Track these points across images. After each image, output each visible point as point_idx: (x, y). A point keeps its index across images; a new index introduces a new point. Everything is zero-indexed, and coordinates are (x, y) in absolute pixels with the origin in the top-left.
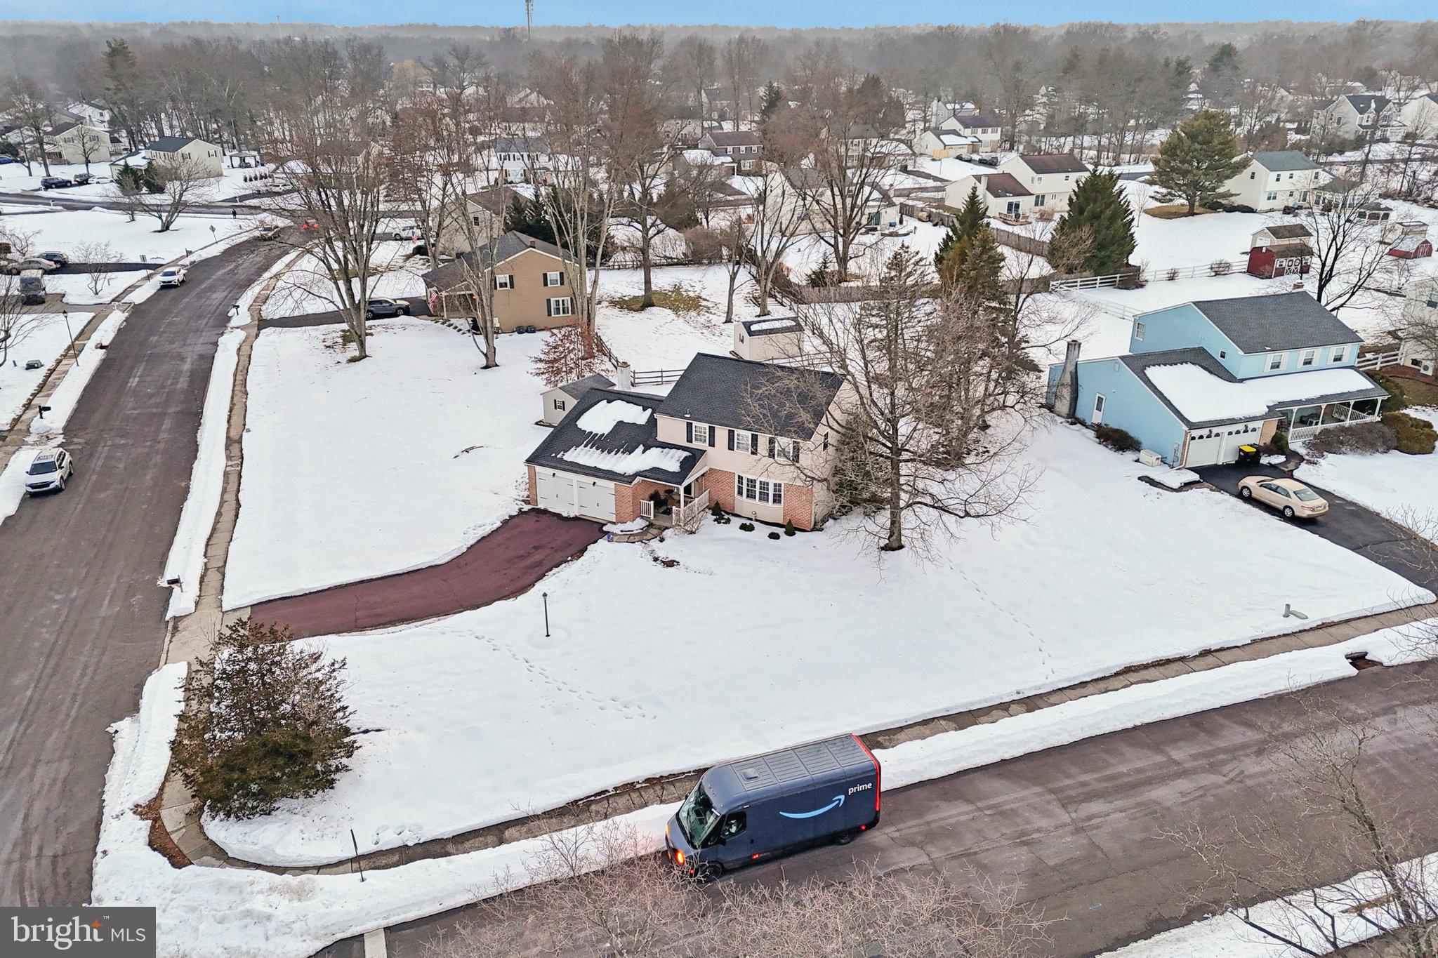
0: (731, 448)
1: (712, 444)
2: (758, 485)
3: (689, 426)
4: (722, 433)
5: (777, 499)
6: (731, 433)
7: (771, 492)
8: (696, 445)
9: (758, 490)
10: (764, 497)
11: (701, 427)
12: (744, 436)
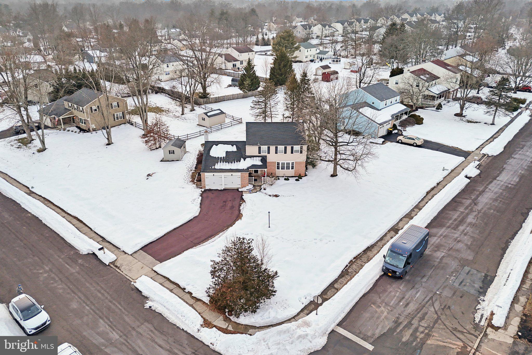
0: (276, 153)
1: (269, 153)
2: (285, 164)
3: (260, 148)
4: (273, 148)
5: (292, 168)
6: (276, 148)
7: (291, 166)
8: (262, 154)
9: (285, 166)
10: (288, 168)
11: (264, 148)
12: (281, 148)
